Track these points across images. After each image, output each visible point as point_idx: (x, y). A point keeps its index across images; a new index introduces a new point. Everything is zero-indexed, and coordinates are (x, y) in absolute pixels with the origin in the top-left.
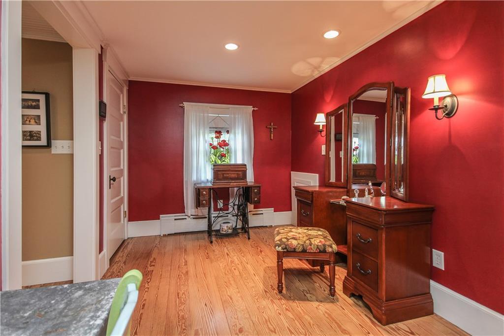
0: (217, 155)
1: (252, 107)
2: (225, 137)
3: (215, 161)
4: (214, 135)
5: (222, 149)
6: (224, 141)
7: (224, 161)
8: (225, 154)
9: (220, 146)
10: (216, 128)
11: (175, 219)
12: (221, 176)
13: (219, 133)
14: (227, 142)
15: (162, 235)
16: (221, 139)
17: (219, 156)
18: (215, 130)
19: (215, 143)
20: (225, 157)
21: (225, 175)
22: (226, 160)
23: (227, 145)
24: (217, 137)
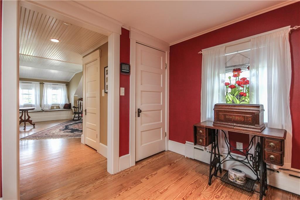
0: (235, 95)
1: (290, 26)
2: (244, 74)
3: (233, 100)
4: (231, 74)
5: (241, 88)
6: (244, 79)
7: (244, 101)
8: (246, 93)
9: (239, 85)
10: (234, 66)
11: (195, 148)
12: (222, 118)
13: (237, 70)
14: (248, 79)
15: (186, 157)
16: (240, 77)
17: (237, 95)
18: (233, 68)
19: (233, 82)
20: (246, 96)
21: (227, 117)
22: (246, 100)
23: (247, 82)
24: (235, 76)
